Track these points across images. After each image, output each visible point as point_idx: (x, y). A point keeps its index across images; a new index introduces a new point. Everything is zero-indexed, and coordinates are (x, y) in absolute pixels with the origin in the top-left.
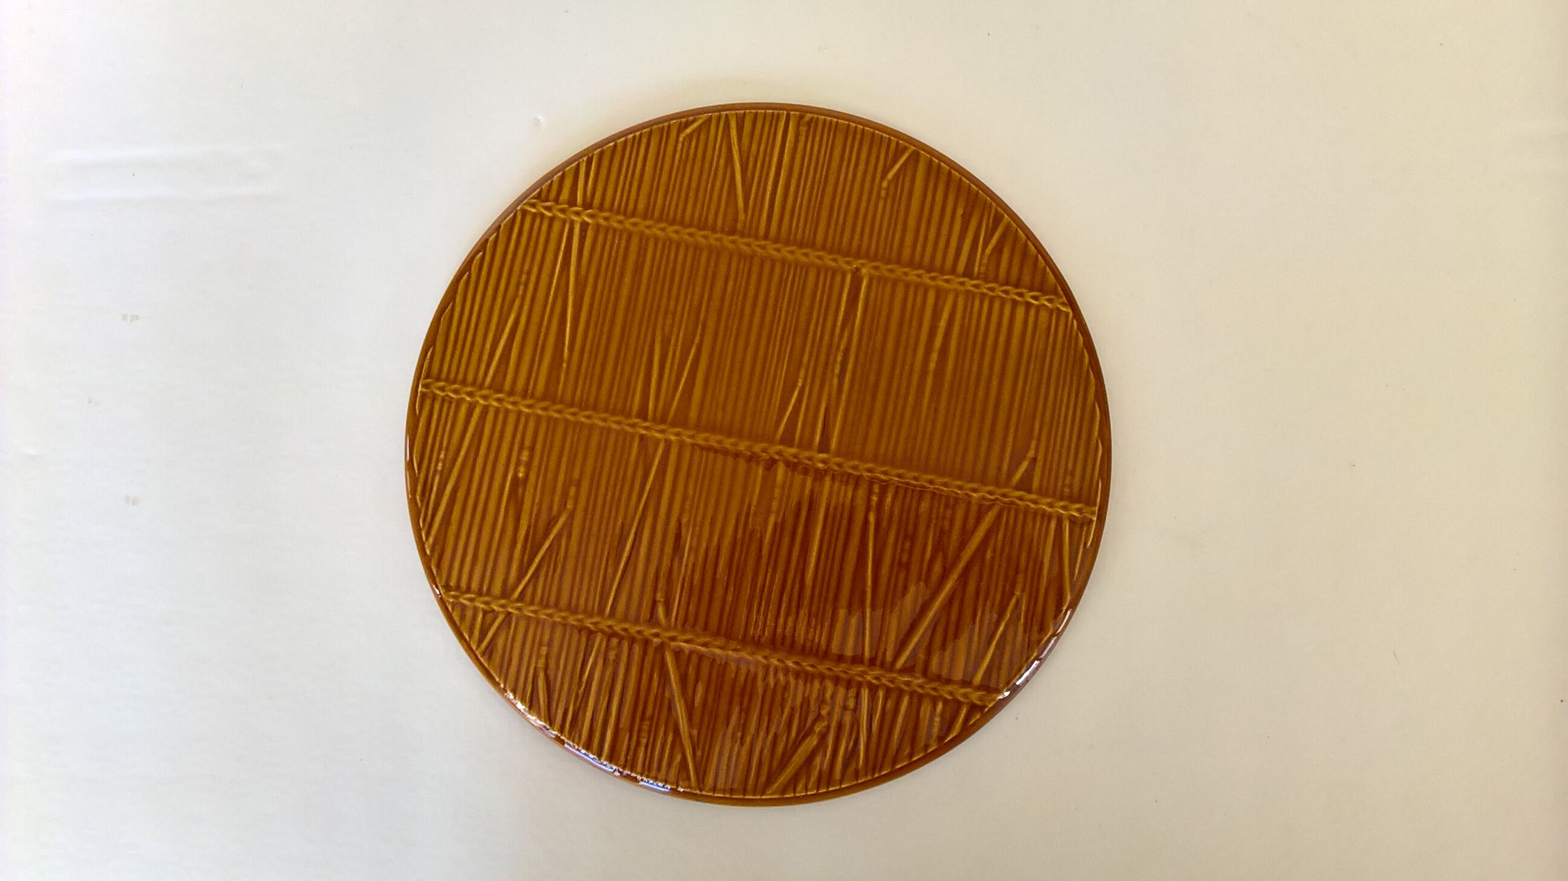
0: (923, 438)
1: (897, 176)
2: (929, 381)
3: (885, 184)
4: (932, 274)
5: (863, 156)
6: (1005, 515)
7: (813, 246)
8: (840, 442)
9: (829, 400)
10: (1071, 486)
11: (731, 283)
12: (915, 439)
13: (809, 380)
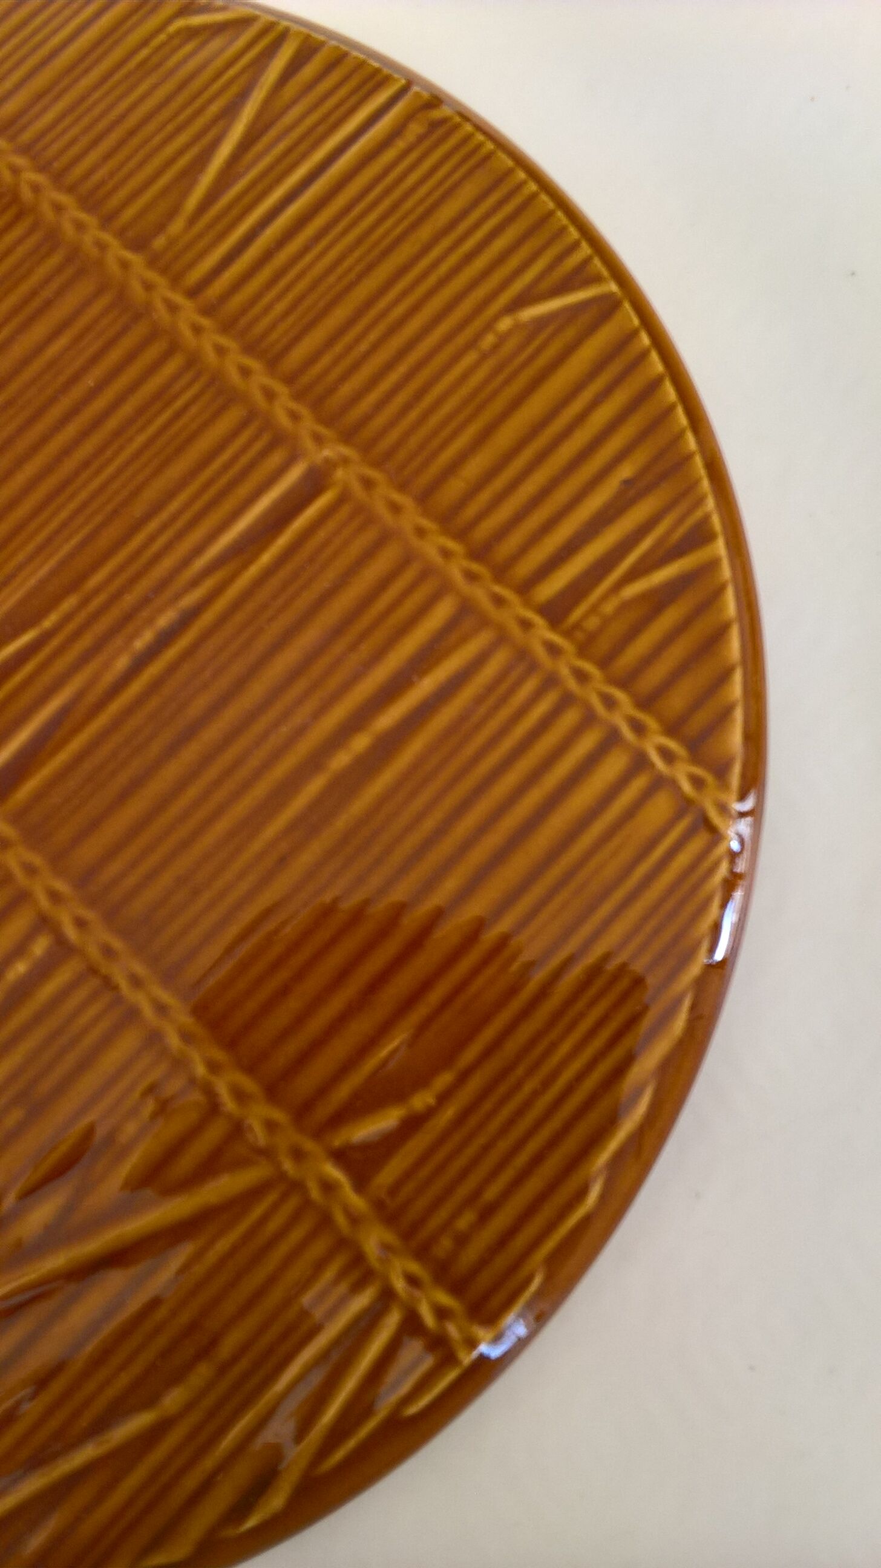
0: (211, 905)
1: (541, 323)
2: (315, 786)
3: (505, 324)
4: (475, 567)
5: (500, 244)
6: (271, 1198)
7: (272, 363)
8: (39, 796)
9: (80, 695)
10: (462, 1241)
11: (63, 341)
12: (196, 892)
13: (71, 627)
